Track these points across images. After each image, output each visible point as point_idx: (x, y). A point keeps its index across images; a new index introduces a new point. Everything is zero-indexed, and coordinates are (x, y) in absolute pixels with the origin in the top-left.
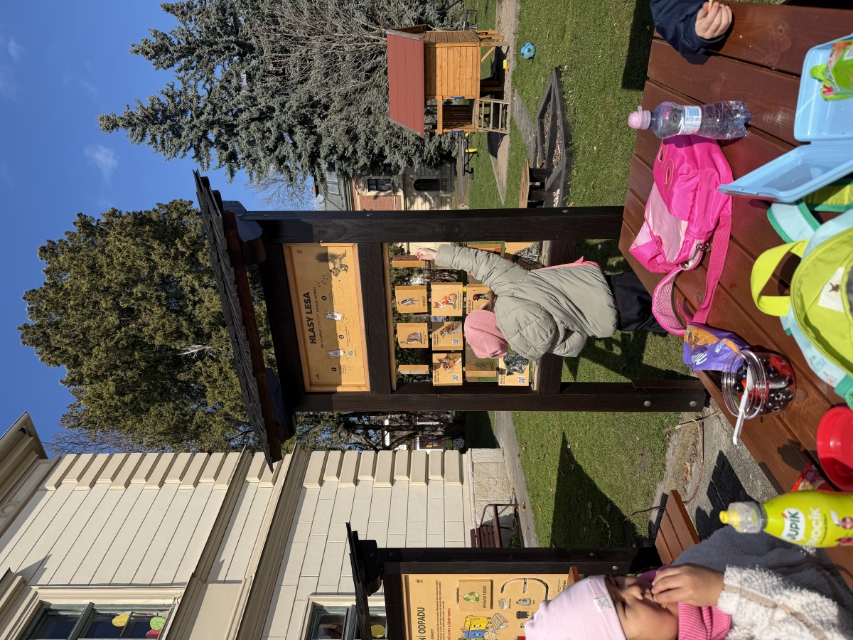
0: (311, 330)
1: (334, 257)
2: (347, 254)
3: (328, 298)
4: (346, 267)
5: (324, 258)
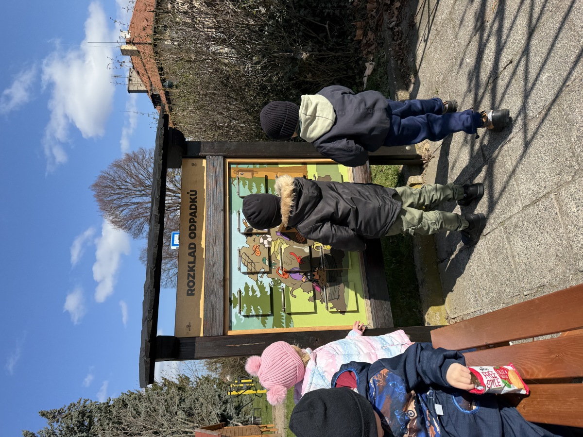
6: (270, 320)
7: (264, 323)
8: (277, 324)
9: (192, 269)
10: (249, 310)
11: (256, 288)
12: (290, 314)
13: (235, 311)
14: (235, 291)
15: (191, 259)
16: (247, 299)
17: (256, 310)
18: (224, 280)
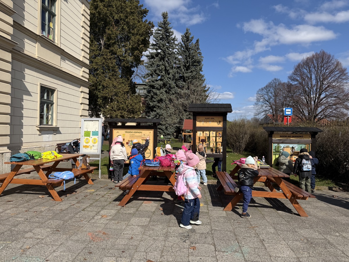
0: (207, 118)
1: (220, 123)
2: (221, 125)
3: (213, 121)
4: (218, 125)
5: (220, 122)
6: (274, 151)
7: (274, 150)
8: (274, 152)
9: (285, 136)
10: (277, 147)
11: (281, 149)
12: (275, 155)
13: (276, 145)
14: (280, 145)
15: (287, 136)
16: (279, 147)
17: (277, 148)
18: (283, 143)
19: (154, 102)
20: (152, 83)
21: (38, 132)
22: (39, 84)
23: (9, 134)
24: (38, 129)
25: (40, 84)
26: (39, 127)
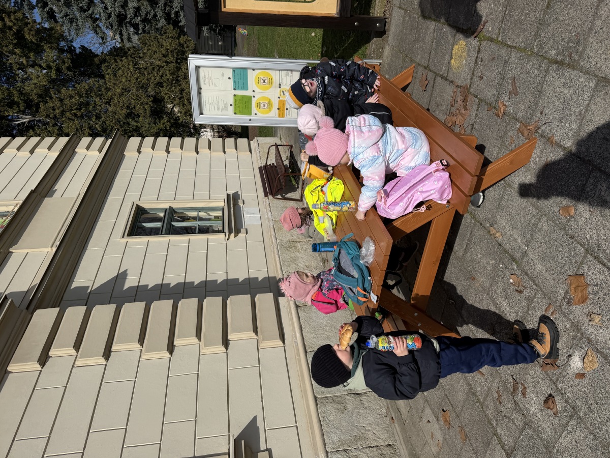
19: (155, 16)
20: (114, 19)
21: (239, 235)
22: (124, 240)
23: (249, 296)
24: (233, 235)
25: (123, 237)
26: (230, 232)
